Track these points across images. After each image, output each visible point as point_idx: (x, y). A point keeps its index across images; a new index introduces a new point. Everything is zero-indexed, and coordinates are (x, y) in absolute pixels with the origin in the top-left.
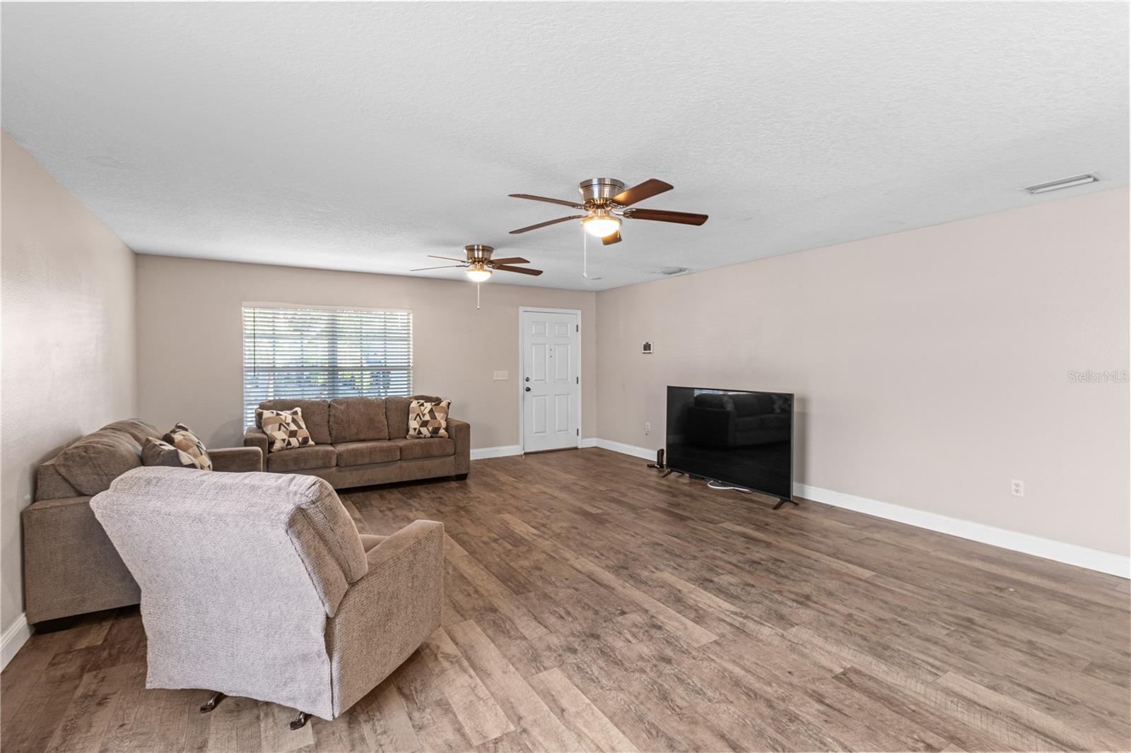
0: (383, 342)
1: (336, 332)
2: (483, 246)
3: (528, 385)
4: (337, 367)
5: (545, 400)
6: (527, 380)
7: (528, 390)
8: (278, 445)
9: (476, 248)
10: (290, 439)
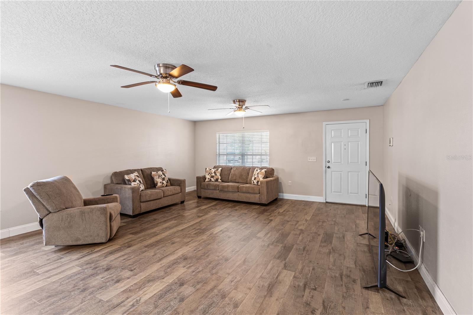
0: (261, 144)
1: (244, 139)
2: (239, 100)
3: (328, 165)
4: (245, 154)
5: (341, 174)
6: (329, 162)
7: (329, 167)
8: (207, 180)
9: (236, 101)
10: (211, 178)
